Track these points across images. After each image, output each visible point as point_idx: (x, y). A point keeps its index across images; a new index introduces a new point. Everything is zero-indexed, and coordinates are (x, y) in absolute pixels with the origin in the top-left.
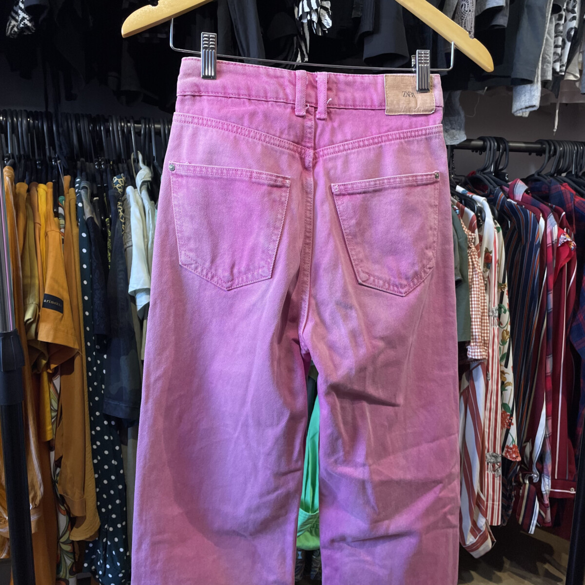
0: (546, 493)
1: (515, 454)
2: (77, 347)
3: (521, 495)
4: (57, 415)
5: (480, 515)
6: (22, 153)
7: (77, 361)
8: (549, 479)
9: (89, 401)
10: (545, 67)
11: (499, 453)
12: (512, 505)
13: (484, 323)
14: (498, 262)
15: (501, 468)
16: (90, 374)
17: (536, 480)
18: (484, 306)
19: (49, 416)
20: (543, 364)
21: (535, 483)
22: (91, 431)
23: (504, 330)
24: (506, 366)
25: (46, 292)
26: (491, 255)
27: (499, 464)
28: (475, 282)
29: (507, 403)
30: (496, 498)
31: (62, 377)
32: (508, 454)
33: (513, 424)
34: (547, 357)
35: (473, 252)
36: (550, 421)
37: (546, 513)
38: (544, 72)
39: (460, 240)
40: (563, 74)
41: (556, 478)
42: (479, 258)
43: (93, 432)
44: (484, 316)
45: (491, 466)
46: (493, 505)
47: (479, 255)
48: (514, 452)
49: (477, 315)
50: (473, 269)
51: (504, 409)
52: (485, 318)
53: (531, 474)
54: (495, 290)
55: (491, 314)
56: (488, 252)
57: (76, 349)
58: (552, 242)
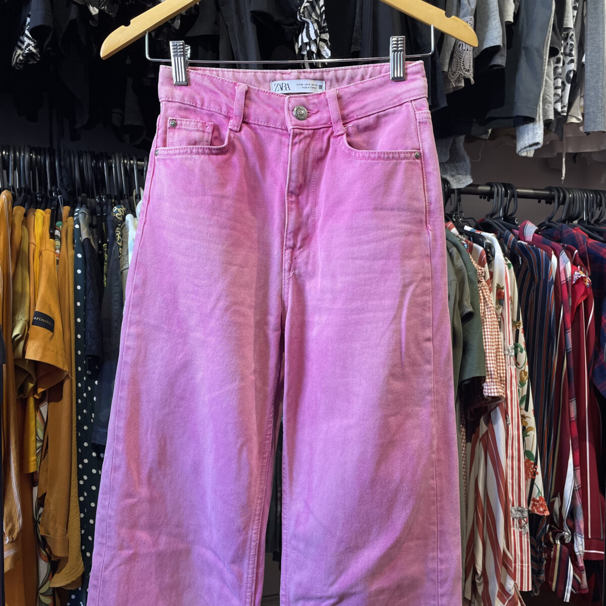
0: (580, 554)
1: (543, 507)
2: (66, 368)
3: (552, 557)
4: (42, 446)
5: (508, 577)
6: (23, 186)
7: (66, 385)
8: (581, 537)
9: (78, 431)
10: (546, 107)
11: (525, 507)
12: (544, 569)
13: (500, 359)
14: (511, 299)
15: (528, 524)
16: (80, 401)
17: (568, 540)
18: (498, 341)
19: (33, 446)
20: (566, 409)
21: (567, 544)
22: (78, 465)
23: (522, 370)
24: (527, 409)
25: (37, 310)
26: (503, 291)
27: (525, 519)
28: (487, 316)
29: (530, 450)
30: (525, 558)
31: (50, 404)
32: (534, 508)
33: (538, 474)
34: (570, 400)
35: (484, 286)
36: (578, 471)
37: (581, 578)
38: (545, 112)
39: (469, 273)
40: (565, 114)
41: (590, 537)
42: (490, 293)
43: (80, 466)
44: (499, 352)
45: (518, 523)
46: (522, 566)
47: (491, 290)
48: (542, 505)
49: (491, 349)
50: (484, 303)
51: (527, 457)
52: (500, 354)
53: (562, 532)
54: (509, 327)
55: (507, 353)
56: (499, 288)
57: (66, 371)
58: (567, 279)
